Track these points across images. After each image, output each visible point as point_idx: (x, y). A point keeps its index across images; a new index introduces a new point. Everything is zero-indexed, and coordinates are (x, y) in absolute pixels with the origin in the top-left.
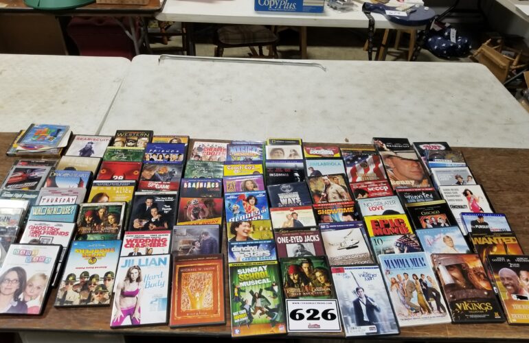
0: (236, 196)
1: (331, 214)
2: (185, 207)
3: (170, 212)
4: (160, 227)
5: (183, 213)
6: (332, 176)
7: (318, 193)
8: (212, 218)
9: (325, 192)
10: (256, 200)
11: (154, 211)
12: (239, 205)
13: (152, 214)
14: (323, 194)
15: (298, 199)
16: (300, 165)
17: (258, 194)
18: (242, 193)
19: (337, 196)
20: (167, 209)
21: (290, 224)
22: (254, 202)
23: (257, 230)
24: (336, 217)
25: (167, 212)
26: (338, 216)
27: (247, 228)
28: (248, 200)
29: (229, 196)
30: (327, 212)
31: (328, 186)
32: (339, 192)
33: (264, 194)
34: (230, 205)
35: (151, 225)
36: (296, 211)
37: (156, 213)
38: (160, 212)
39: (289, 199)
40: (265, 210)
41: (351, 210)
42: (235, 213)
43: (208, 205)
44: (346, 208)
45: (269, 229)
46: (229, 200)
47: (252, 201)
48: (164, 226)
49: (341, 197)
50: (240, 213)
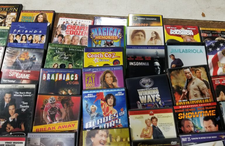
0: (94, 94)
1: (192, 118)
2: (42, 107)
3: (27, 110)
4: (17, 129)
5: (40, 114)
6: (194, 68)
7: (179, 90)
8: (68, 121)
9: (187, 88)
10: (115, 100)
11: (11, 108)
12: (97, 105)
13: (10, 112)
14: (184, 91)
15: (158, 96)
16: (162, 52)
17: (117, 92)
18: (101, 91)
19: (198, 92)
20: (24, 107)
21: (148, 131)
22: (112, 103)
23: (114, 140)
24: (197, 122)
25: (24, 110)
26: (199, 121)
27: (104, 138)
28: (106, 100)
29: (87, 94)
30: (188, 116)
31: (190, 80)
32: (201, 88)
33: (123, 92)
34: (87, 105)
35: (8, 126)
36: (156, 115)
37: (14, 111)
38: (18, 111)
39: (149, 97)
40: (123, 113)
41: (212, 113)
42: (92, 115)
43: (65, 105)
44: (208, 110)
45: (126, 140)
46: (86, 99)
47: (111, 101)
48: (21, 127)
49: (202, 94)
50: (98, 116)
